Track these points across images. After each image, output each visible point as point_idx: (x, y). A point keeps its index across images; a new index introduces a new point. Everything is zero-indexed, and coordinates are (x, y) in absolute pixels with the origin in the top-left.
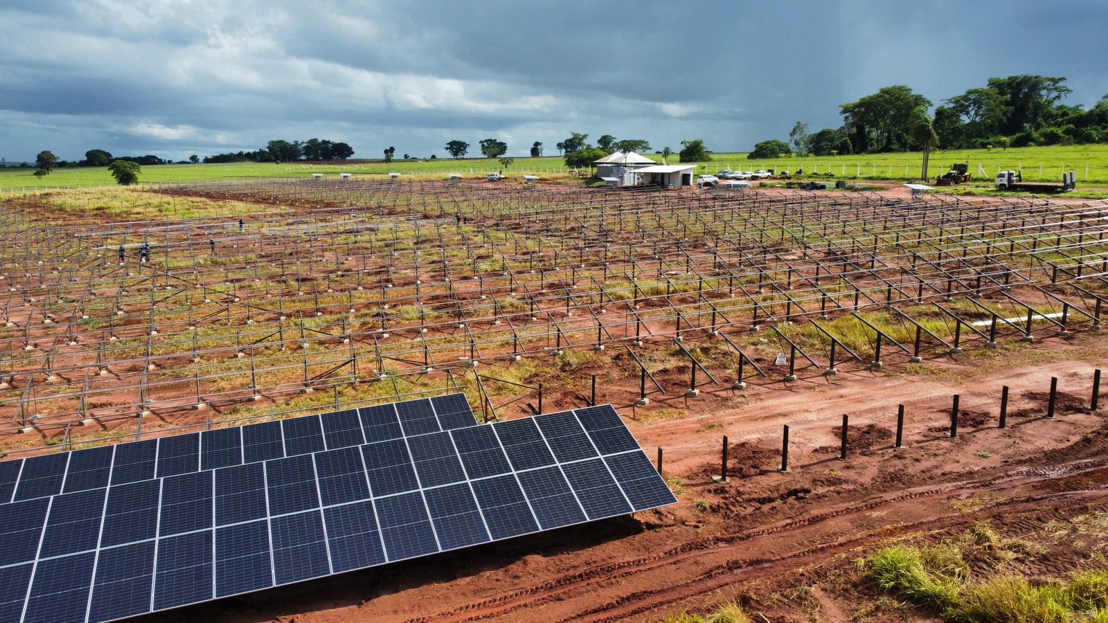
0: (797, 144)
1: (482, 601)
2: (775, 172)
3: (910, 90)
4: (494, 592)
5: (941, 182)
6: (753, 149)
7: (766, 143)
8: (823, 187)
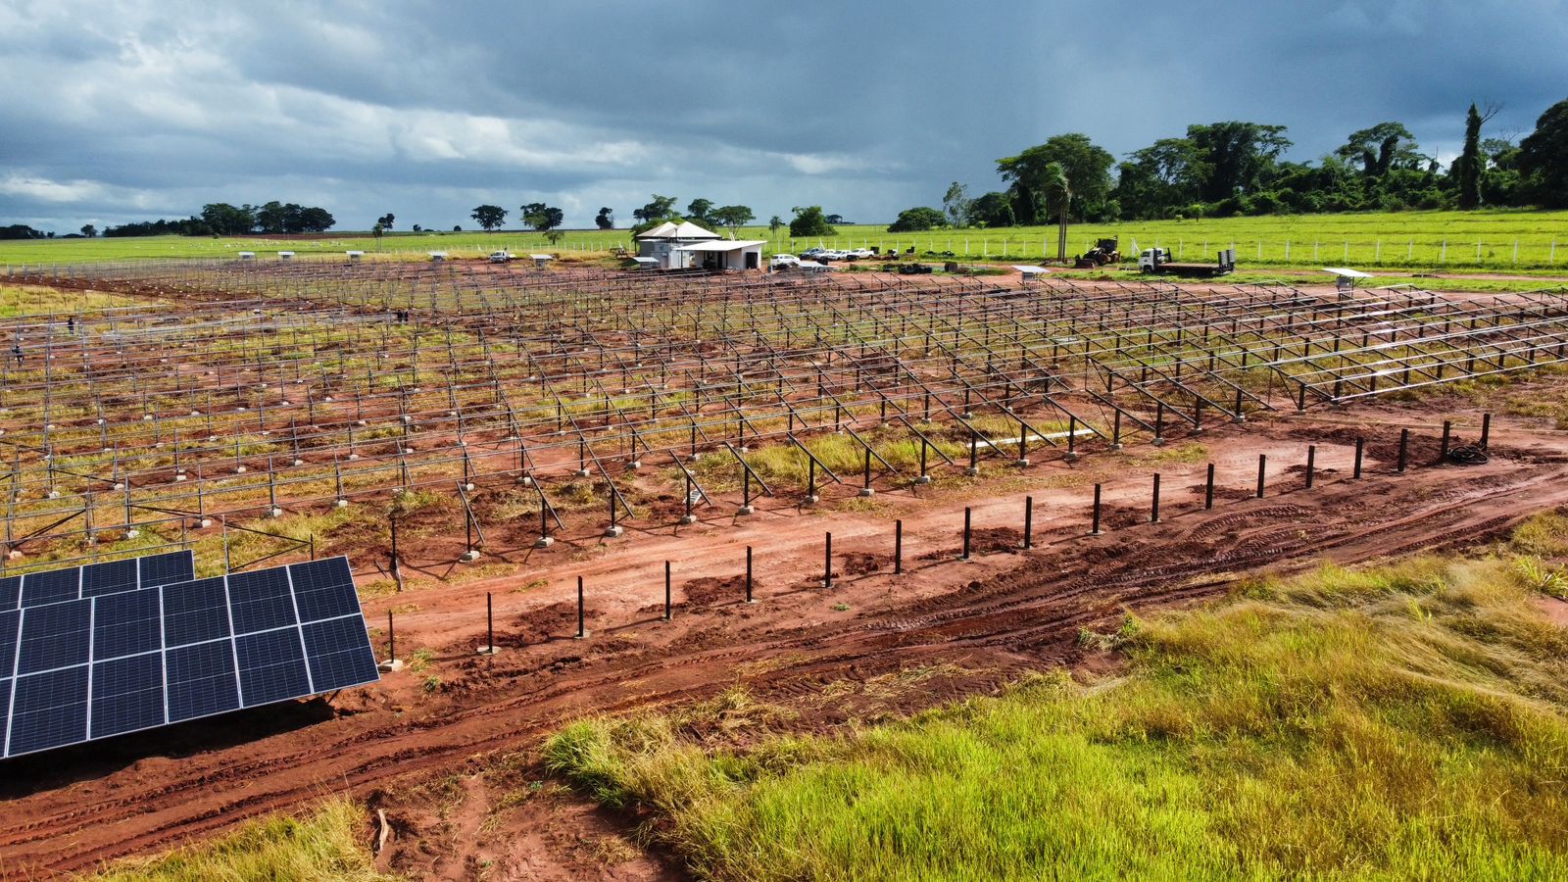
0: (953, 212)
1: (46, 820)
2: (881, 250)
3: (1088, 139)
4: (75, 806)
5: (1081, 263)
6: (895, 219)
7: (913, 211)
8: (928, 271)
